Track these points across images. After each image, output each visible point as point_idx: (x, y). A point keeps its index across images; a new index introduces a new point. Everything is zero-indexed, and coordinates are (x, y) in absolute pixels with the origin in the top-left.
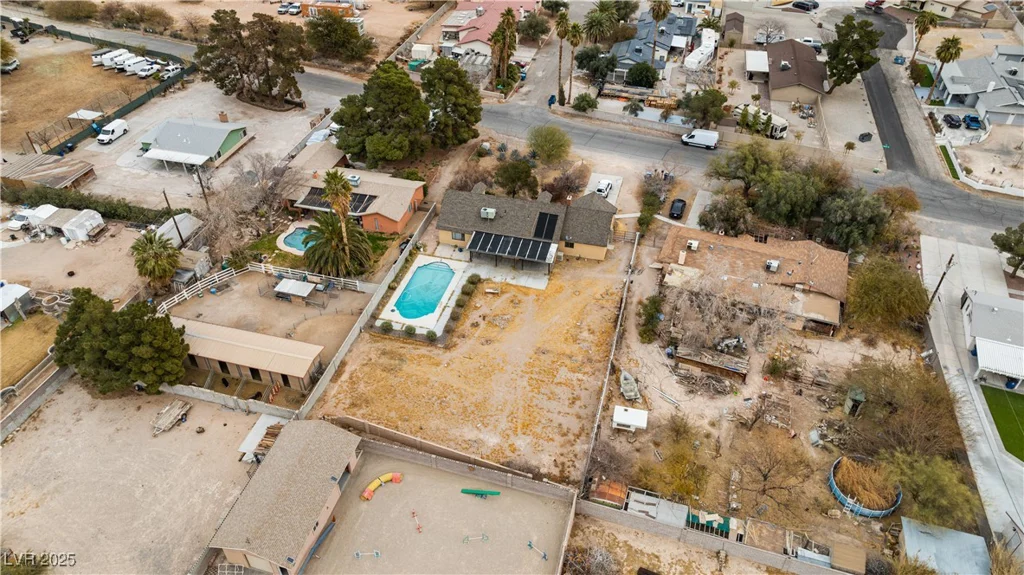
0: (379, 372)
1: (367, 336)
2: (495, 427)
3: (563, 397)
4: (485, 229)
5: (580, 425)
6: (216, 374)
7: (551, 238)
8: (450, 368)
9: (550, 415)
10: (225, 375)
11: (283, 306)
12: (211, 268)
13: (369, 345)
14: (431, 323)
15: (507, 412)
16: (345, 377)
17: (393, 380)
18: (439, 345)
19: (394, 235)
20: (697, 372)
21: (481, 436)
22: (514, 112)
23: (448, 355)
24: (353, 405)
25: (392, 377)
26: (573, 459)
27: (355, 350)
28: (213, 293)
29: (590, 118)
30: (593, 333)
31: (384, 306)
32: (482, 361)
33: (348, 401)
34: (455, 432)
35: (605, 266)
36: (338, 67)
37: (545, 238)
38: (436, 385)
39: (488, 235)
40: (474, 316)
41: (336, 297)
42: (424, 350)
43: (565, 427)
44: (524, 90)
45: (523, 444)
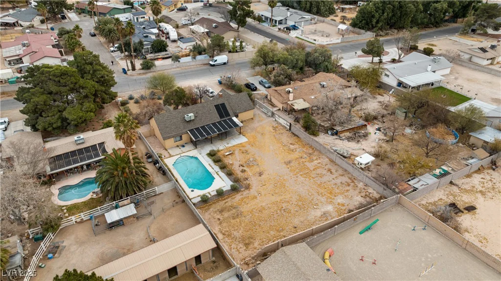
2: (321, 202)
3: (324, 173)
5: (347, 178)
7: (229, 115)
8: (263, 195)
9: (332, 183)
13: (207, 214)
14: (222, 182)
17: (246, 219)
18: (242, 190)
21: (323, 210)
23: (253, 191)
24: (247, 245)
25: (243, 218)
26: (366, 191)
30: (294, 144)
32: (271, 183)
33: (241, 245)
34: (311, 218)
35: (256, 119)
37: (226, 117)
38: (269, 206)
39: (197, 129)
40: (237, 168)
42: (239, 196)
43: (344, 182)
45: (342, 200)
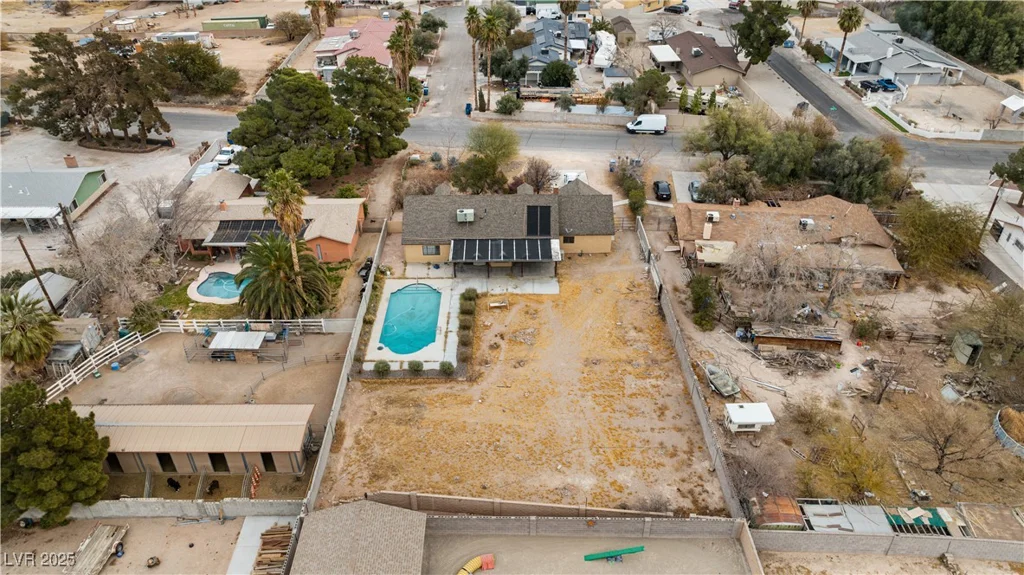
0: (393, 427)
1: (358, 385)
2: (581, 464)
3: (646, 410)
4: (465, 234)
5: (685, 440)
6: (154, 476)
7: (549, 233)
8: (487, 404)
9: (643, 436)
10: (170, 474)
11: (225, 368)
12: (103, 339)
13: (365, 396)
14: (438, 353)
15: (586, 444)
16: (348, 442)
17: (416, 434)
18: (460, 379)
19: (345, 263)
20: (782, 350)
21: (569, 480)
22: (431, 125)
23: (475, 391)
24: (375, 477)
25: (414, 430)
26: (700, 482)
27: (348, 405)
28: (113, 369)
29: (518, 121)
30: (641, 331)
31: (366, 345)
32: (524, 387)
33: (366, 474)
34: (531, 483)
35: (615, 257)
36: (202, 103)
37: (541, 235)
38: (478, 427)
39: (471, 242)
40: (488, 338)
41: (298, 343)
42: (442, 388)
43: (669, 445)
44: (432, 103)
45: (628, 479)
